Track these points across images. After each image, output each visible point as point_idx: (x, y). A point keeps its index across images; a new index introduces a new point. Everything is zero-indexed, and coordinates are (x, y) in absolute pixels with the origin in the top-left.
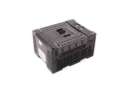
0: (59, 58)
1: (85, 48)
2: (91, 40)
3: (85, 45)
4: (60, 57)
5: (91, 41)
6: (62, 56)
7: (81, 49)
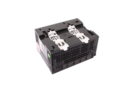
0: (91, 50)
1: (65, 60)
2: (58, 69)
3: (65, 63)
4: (90, 52)
5: (58, 67)
6: (88, 52)
7: (69, 59)
